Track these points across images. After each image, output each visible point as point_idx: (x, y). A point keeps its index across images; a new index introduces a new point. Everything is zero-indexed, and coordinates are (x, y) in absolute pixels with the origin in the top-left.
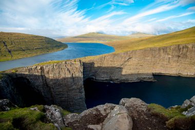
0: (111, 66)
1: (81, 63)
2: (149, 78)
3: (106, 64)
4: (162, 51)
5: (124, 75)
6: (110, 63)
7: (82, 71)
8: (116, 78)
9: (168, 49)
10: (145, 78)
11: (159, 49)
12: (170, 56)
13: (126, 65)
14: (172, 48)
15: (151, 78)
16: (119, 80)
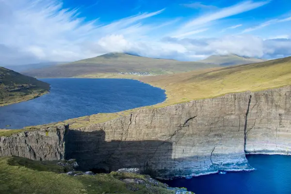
0: (146, 138)
1: (59, 135)
2: (238, 164)
3: (135, 134)
4: (263, 100)
5: (181, 160)
6: (145, 130)
7: (63, 153)
8: (160, 167)
9: (275, 94)
10: (228, 164)
11: (257, 96)
12: (282, 111)
13: (183, 135)
14: (284, 91)
15: (243, 164)
16: (168, 173)
